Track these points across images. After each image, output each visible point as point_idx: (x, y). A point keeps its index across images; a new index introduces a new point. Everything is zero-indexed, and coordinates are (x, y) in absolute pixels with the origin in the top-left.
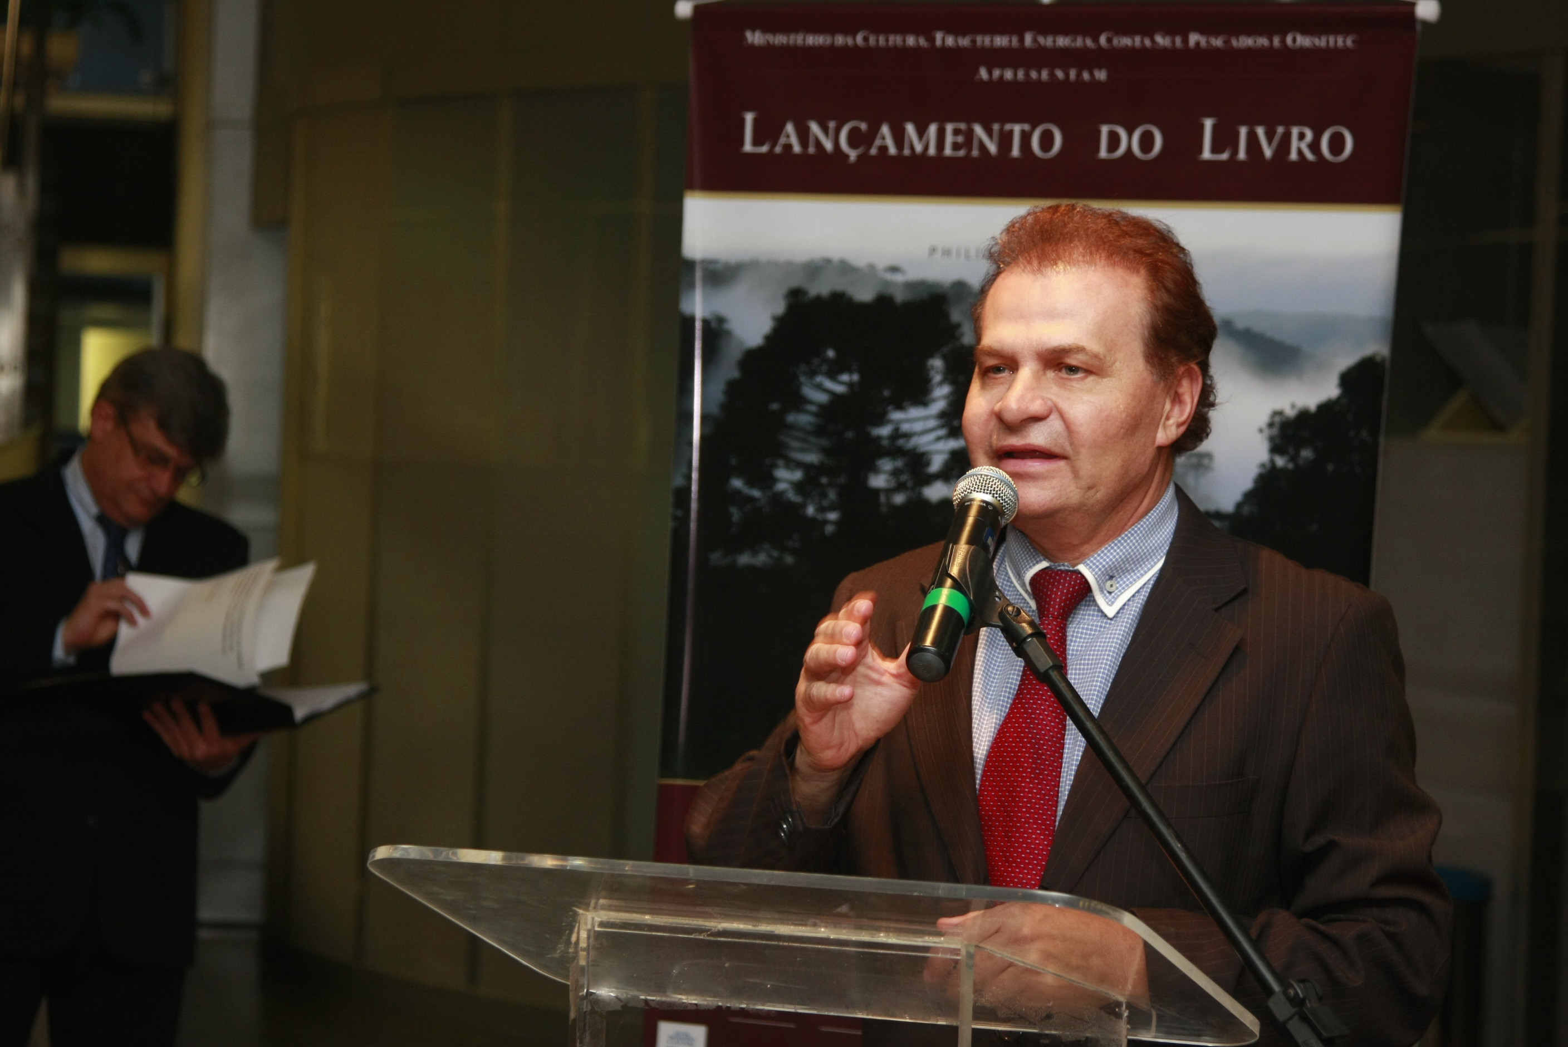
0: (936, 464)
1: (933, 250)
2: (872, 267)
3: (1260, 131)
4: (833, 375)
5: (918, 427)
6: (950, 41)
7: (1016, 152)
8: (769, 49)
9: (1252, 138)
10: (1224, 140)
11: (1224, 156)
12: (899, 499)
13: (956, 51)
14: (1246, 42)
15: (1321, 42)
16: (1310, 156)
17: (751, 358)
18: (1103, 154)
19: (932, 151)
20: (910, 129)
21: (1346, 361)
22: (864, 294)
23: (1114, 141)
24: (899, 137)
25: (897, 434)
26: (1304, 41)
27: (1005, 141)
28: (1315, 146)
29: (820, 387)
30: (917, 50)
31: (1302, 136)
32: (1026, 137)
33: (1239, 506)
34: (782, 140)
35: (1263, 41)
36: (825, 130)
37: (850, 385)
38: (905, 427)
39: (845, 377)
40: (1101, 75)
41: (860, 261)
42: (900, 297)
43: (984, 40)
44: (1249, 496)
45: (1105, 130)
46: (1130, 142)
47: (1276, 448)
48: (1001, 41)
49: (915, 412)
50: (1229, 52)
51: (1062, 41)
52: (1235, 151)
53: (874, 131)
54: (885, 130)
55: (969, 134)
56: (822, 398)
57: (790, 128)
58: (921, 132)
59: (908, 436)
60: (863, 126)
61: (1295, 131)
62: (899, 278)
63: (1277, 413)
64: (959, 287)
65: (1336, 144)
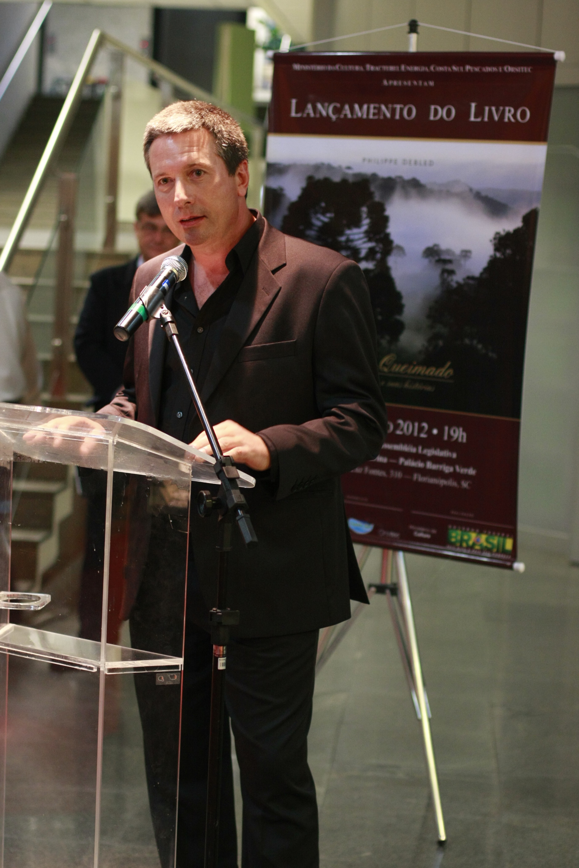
0: (363, 253)
1: (364, 160)
2: (340, 167)
3: (493, 109)
4: (324, 214)
5: (356, 237)
6: (372, 68)
7: (397, 117)
8: (302, 72)
9: (490, 112)
10: (479, 113)
11: (479, 120)
13: (375, 72)
14: (488, 69)
15: (518, 70)
16: (512, 120)
17: (294, 206)
18: (432, 118)
19: (365, 116)
20: (357, 107)
21: (525, 211)
22: (337, 179)
23: (436, 112)
24: (352, 110)
25: (348, 240)
26: (511, 69)
27: (394, 112)
28: (514, 116)
29: (318, 219)
30: (359, 72)
31: (509, 111)
32: (402, 110)
33: (482, 274)
34: (306, 112)
35: (495, 69)
36: (323, 106)
37: (331, 218)
38: (352, 237)
39: (329, 215)
40: (432, 83)
41: (335, 164)
42: (351, 180)
43: (385, 68)
44: (486, 270)
45: (433, 107)
46: (442, 113)
47: (497, 249)
48: (392, 68)
49: (355, 231)
50: (482, 74)
51: (416, 69)
52: (483, 118)
53: (342, 108)
54: (347, 107)
55: (379, 109)
56: (318, 223)
57: (309, 106)
58: (361, 108)
59: (352, 241)
60: (338, 105)
61: (507, 109)
62: (350, 172)
63: (497, 233)
64: (374, 176)
65: (523, 114)
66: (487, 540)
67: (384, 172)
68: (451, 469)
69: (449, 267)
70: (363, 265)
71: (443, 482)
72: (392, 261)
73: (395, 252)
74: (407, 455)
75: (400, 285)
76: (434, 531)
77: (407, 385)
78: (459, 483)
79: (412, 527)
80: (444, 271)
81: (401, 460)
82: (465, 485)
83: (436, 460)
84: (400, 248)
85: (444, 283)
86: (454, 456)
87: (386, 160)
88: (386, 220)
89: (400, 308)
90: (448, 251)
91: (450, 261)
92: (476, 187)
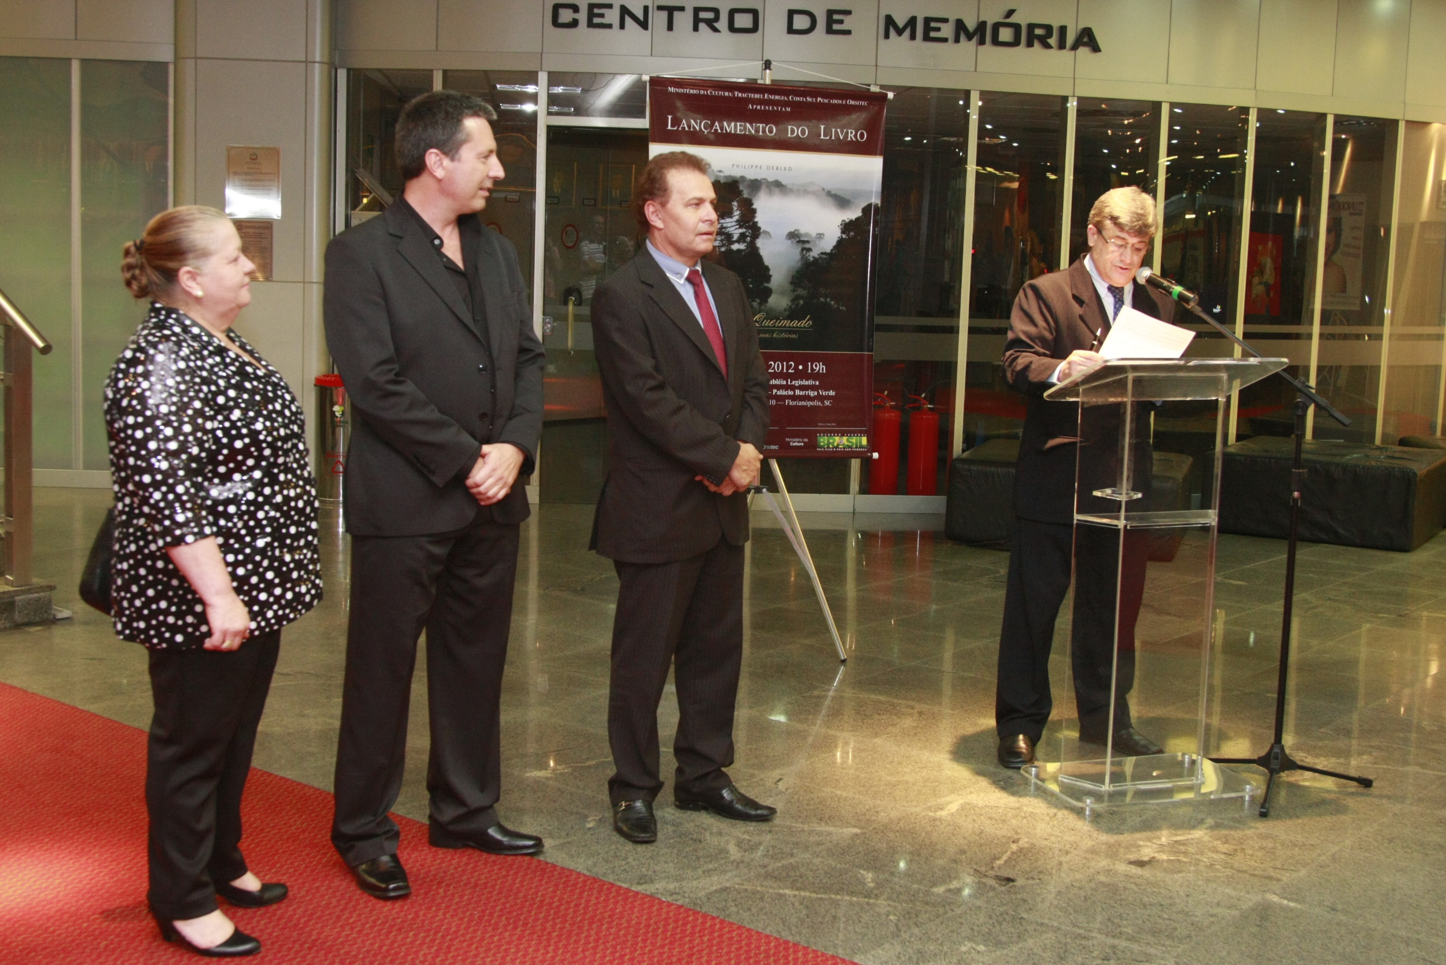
0: (735, 237)
1: (733, 165)
3: (839, 130)
5: (729, 225)
6: (740, 95)
7: (760, 133)
8: (677, 94)
9: (836, 132)
10: (827, 133)
11: (828, 138)
12: (723, 249)
13: (742, 98)
14: (835, 101)
15: (857, 103)
16: (854, 139)
18: (789, 135)
19: (733, 132)
21: (863, 205)
23: (792, 131)
24: (721, 126)
26: (852, 102)
27: (757, 130)
30: (729, 97)
31: (851, 133)
32: (764, 129)
33: (832, 250)
34: (681, 126)
35: (840, 102)
36: (696, 123)
38: (725, 225)
40: (789, 109)
42: (722, 181)
43: (752, 95)
44: (835, 247)
45: (789, 127)
46: (798, 132)
47: (843, 232)
48: (757, 96)
49: (728, 220)
50: (829, 105)
51: (777, 97)
52: (831, 137)
53: (713, 124)
54: (717, 124)
55: (745, 127)
57: (684, 121)
58: (729, 125)
59: (725, 228)
60: (709, 122)
61: (849, 131)
62: (722, 174)
63: (843, 221)
64: (743, 178)
65: (862, 136)
66: (848, 441)
67: (751, 175)
68: (816, 393)
69: (807, 246)
70: (735, 247)
71: (810, 403)
72: (759, 243)
73: (762, 235)
74: (779, 387)
75: (767, 260)
76: (806, 440)
77: (775, 335)
78: (823, 403)
79: (788, 439)
80: (803, 249)
81: (775, 391)
82: (827, 403)
83: (802, 388)
84: (766, 233)
85: (803, 257)
86: (817, 383)
87: (752, 166)
88: (754, 211)
89: (768, 278)
90: (806, 235)
91: (808, 242)
92: (828, 187)
